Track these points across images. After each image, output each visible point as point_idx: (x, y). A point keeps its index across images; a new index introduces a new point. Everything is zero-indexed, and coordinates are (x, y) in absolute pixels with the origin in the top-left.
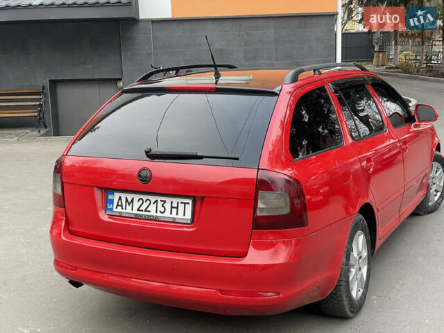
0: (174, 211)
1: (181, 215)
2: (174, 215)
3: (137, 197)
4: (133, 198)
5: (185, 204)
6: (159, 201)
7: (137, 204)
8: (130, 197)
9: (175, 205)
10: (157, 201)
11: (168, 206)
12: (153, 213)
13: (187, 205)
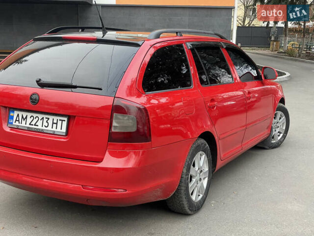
0: (55, 125)
1: (59, 129)
2: (54, 129)
3: (29, 115)
4: (27, 116)
5: (62, 121)
6: (45, 118)
7: (29, 120)
8: (25, 114)
9: (55, 121)
10: (43, 118)
11: (50, 122)
12: (40, 127)
13: (63, 122)
